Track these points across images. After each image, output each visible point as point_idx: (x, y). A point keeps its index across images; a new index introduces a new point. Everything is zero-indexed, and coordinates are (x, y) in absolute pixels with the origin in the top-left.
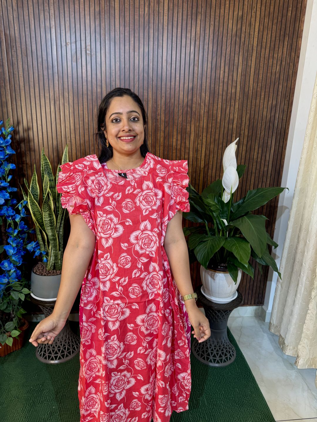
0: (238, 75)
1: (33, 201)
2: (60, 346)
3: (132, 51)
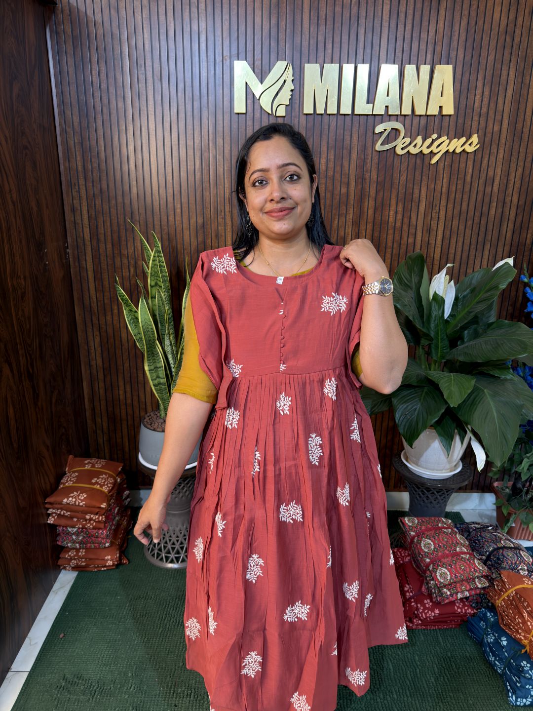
0: (506, 101)
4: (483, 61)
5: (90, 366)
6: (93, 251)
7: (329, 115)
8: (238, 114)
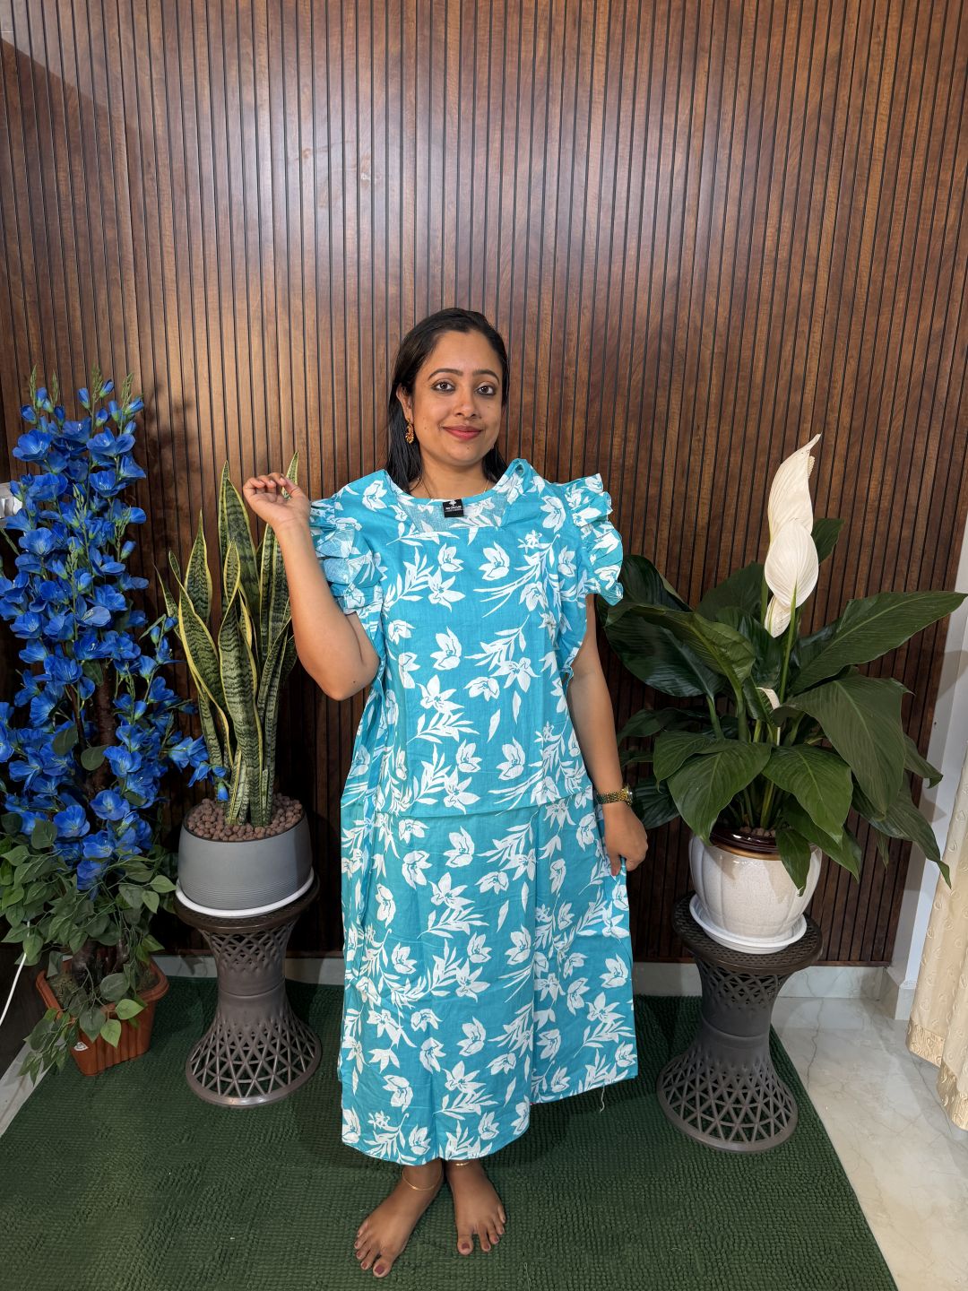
1: (193, 620)
2: (258, 1055)
3: (494, 172)
4: (778, 168)
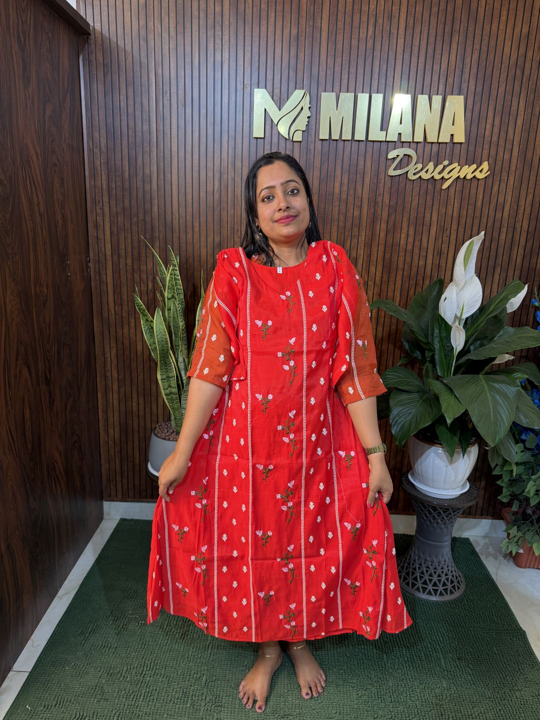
0: (517, 131)
4: (494, 93)
5: (106, 377)
6: (114, 266)
7: (344, 141)
8: (257, 138)
